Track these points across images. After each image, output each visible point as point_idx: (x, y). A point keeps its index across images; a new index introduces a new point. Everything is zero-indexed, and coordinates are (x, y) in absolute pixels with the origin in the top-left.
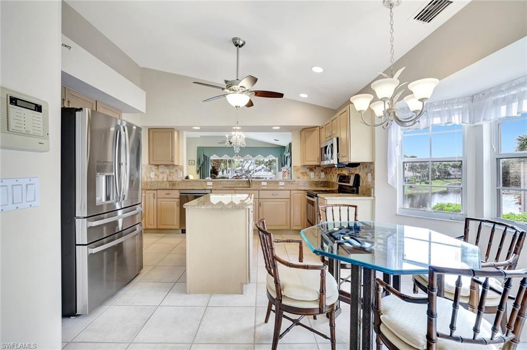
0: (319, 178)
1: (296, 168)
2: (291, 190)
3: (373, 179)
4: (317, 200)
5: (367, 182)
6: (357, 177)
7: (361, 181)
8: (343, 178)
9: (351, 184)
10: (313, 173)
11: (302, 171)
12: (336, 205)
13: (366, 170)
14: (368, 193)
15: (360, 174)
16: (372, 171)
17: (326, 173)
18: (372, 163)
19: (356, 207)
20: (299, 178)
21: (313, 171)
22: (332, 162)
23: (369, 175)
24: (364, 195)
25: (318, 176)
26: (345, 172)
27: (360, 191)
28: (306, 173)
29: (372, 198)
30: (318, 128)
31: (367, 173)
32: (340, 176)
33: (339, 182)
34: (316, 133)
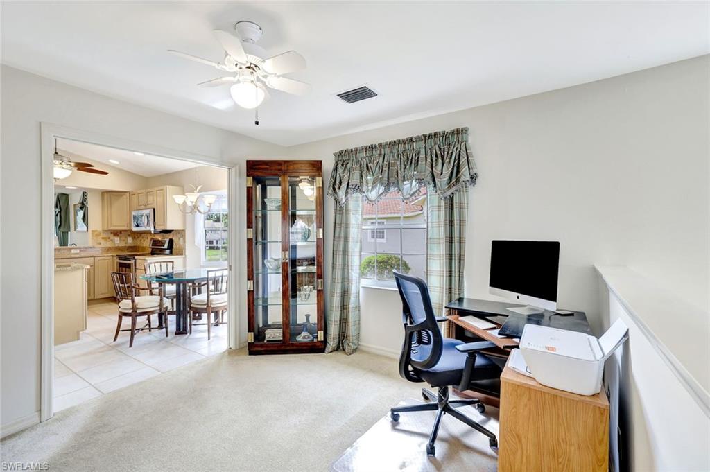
0: (126, 243)
1: (96, 233)
2: (94, 257)
3: (184, 242)
4: (135, 262)
5: (179, 244)
6: (171, 241)
7: (174, 244)
8: (155, 242)
9: (166, 246)
10: (118, 238)
11: (105, 236)
12: (157, 262)
13: (179, 236)
14: (181, 253)
15: (174, 239)
16: (184, 237)
17: (134, 238)
18: (184, 231)
19: (173, 262)
20: (100, 243)
21: (118, 236)
22: (148, 229)
23: (182, 239)
24: (177, 255)
25: (124, 240)
26: (159, 237)
27: (173, 252)
28: (109, 238)
29: (183, 256)
30: (128, 194)
31: (179, 238)
32: (154, 241)
33: (152, 245)
34: (125, 198)
